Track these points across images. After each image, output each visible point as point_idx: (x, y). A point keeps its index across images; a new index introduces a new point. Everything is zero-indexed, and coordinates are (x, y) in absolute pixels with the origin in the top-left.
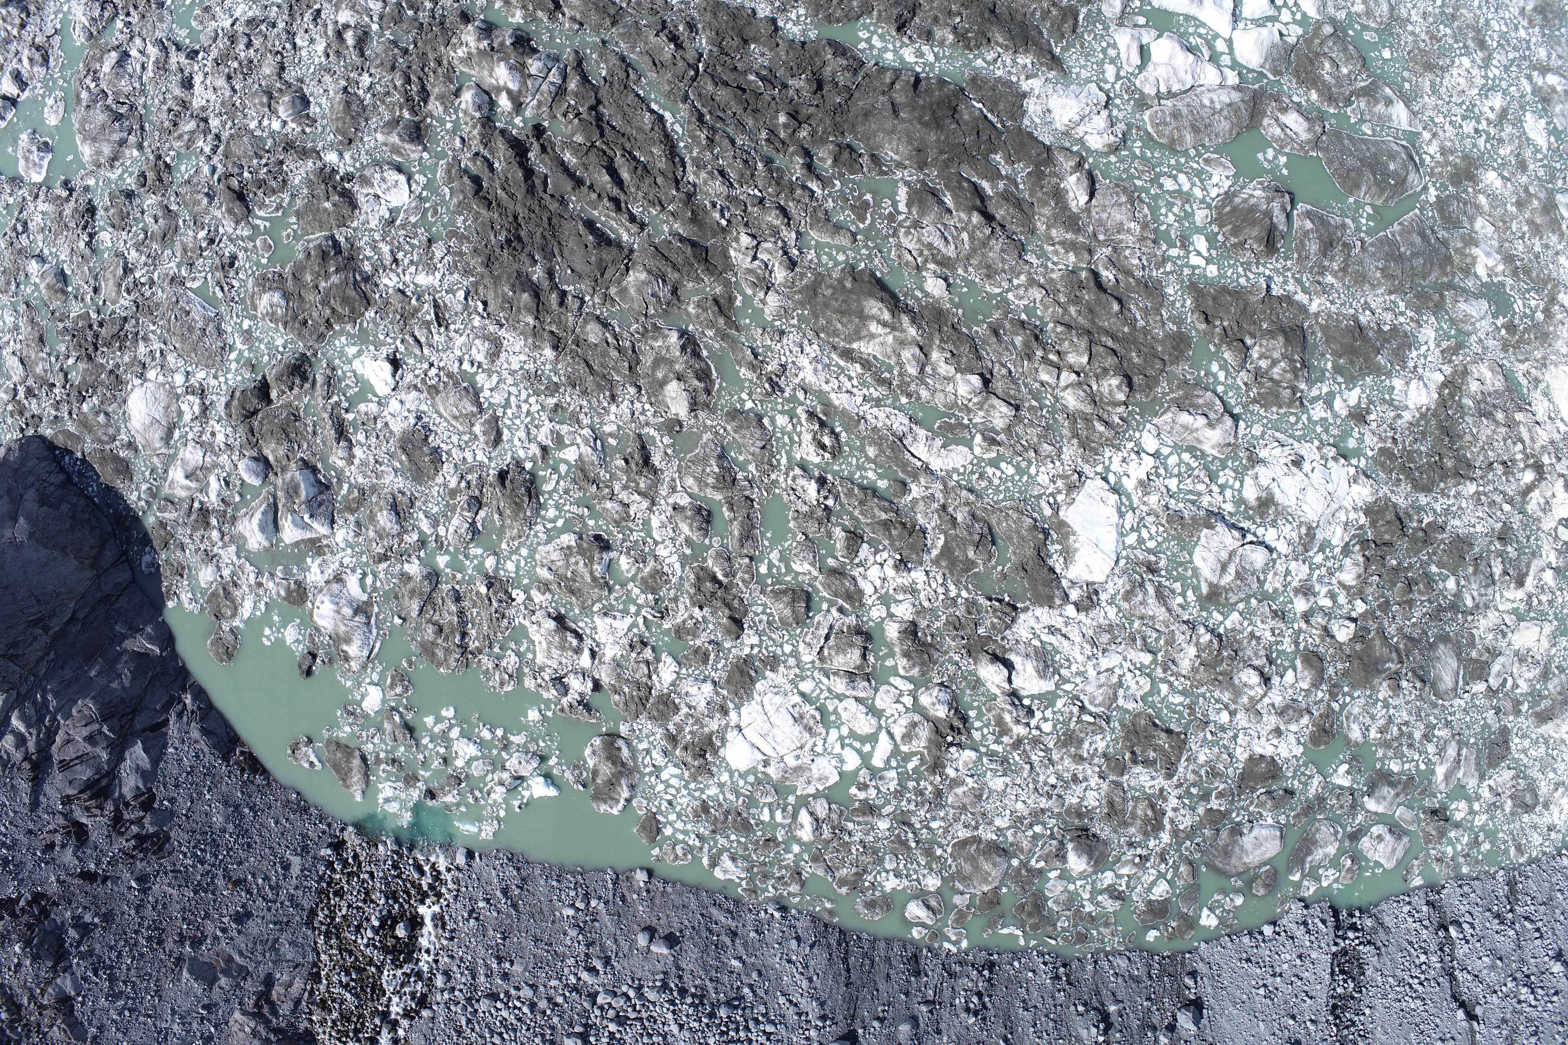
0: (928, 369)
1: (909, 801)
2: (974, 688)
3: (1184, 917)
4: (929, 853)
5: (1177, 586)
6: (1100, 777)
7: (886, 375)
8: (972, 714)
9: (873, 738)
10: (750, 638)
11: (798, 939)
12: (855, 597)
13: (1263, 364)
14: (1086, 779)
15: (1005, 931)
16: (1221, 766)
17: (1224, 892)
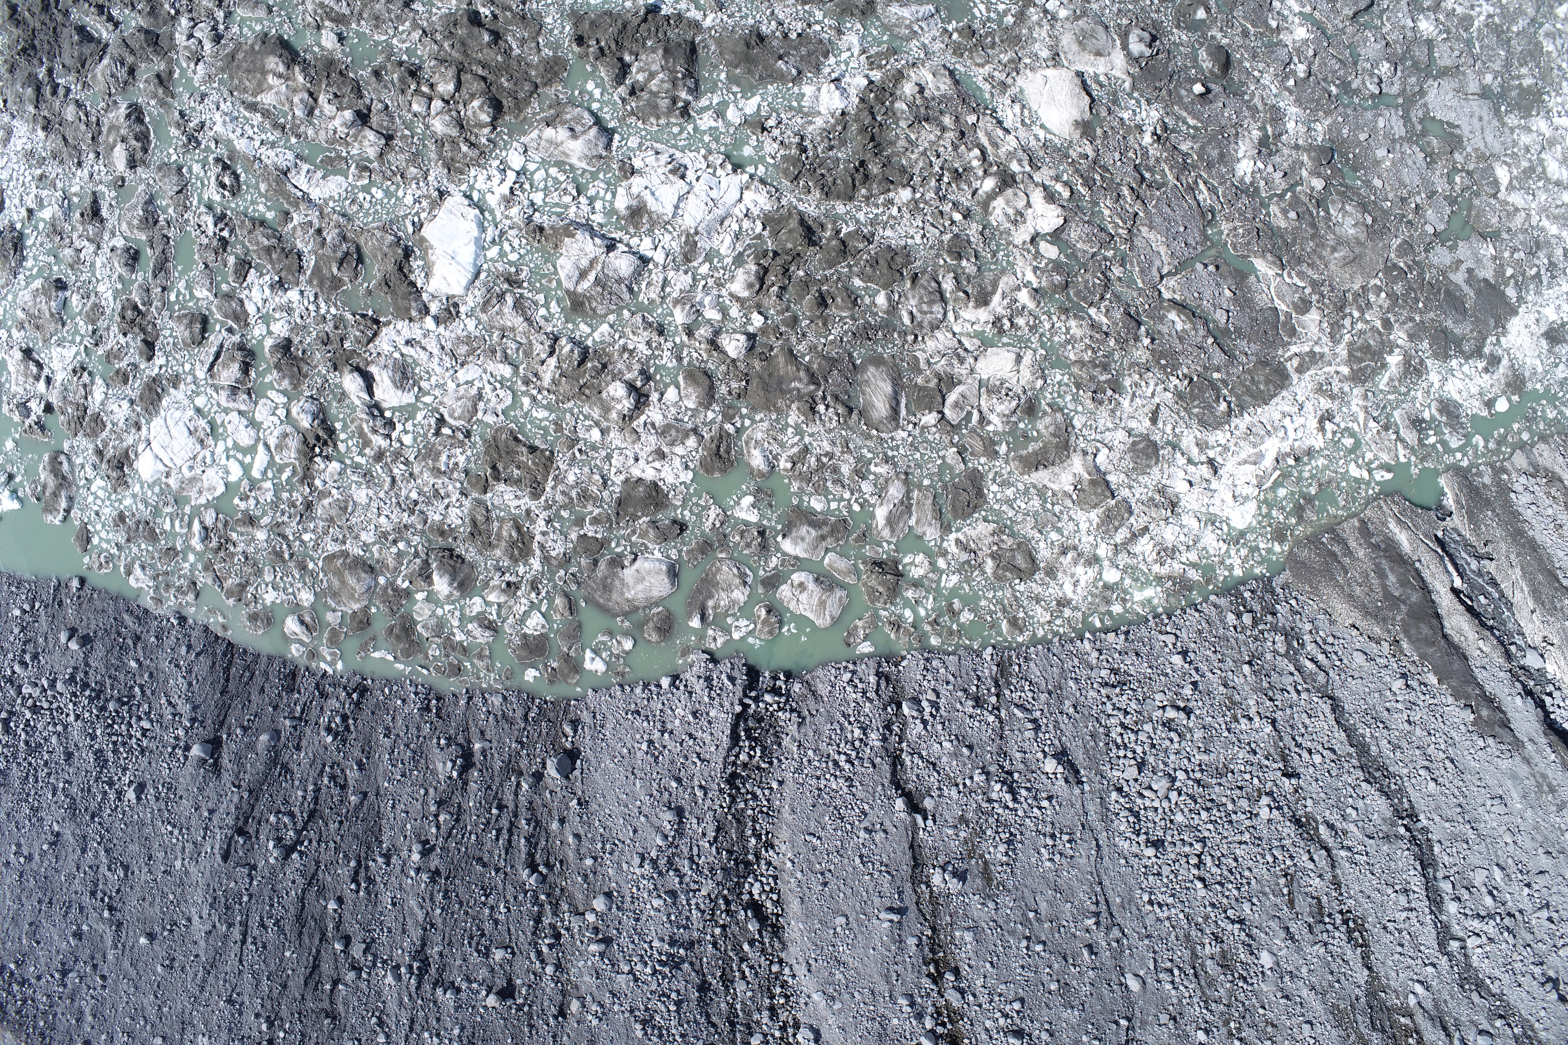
0: (317, 112)
1: (283, 513)
2: (339, 401)
3: (567, 658)
4: (303, 567)
5: (541, 298)
6: (462, 493)
7: (282, 120)
8: (338, 425)
9: (251, 450)
10: (159, 360)
11: (189, 647)
12: (241, 317)
13: (640, 77)
14: (448, 496)
15: (376, 655)
16: (594, 489)
17: (611, 633)
